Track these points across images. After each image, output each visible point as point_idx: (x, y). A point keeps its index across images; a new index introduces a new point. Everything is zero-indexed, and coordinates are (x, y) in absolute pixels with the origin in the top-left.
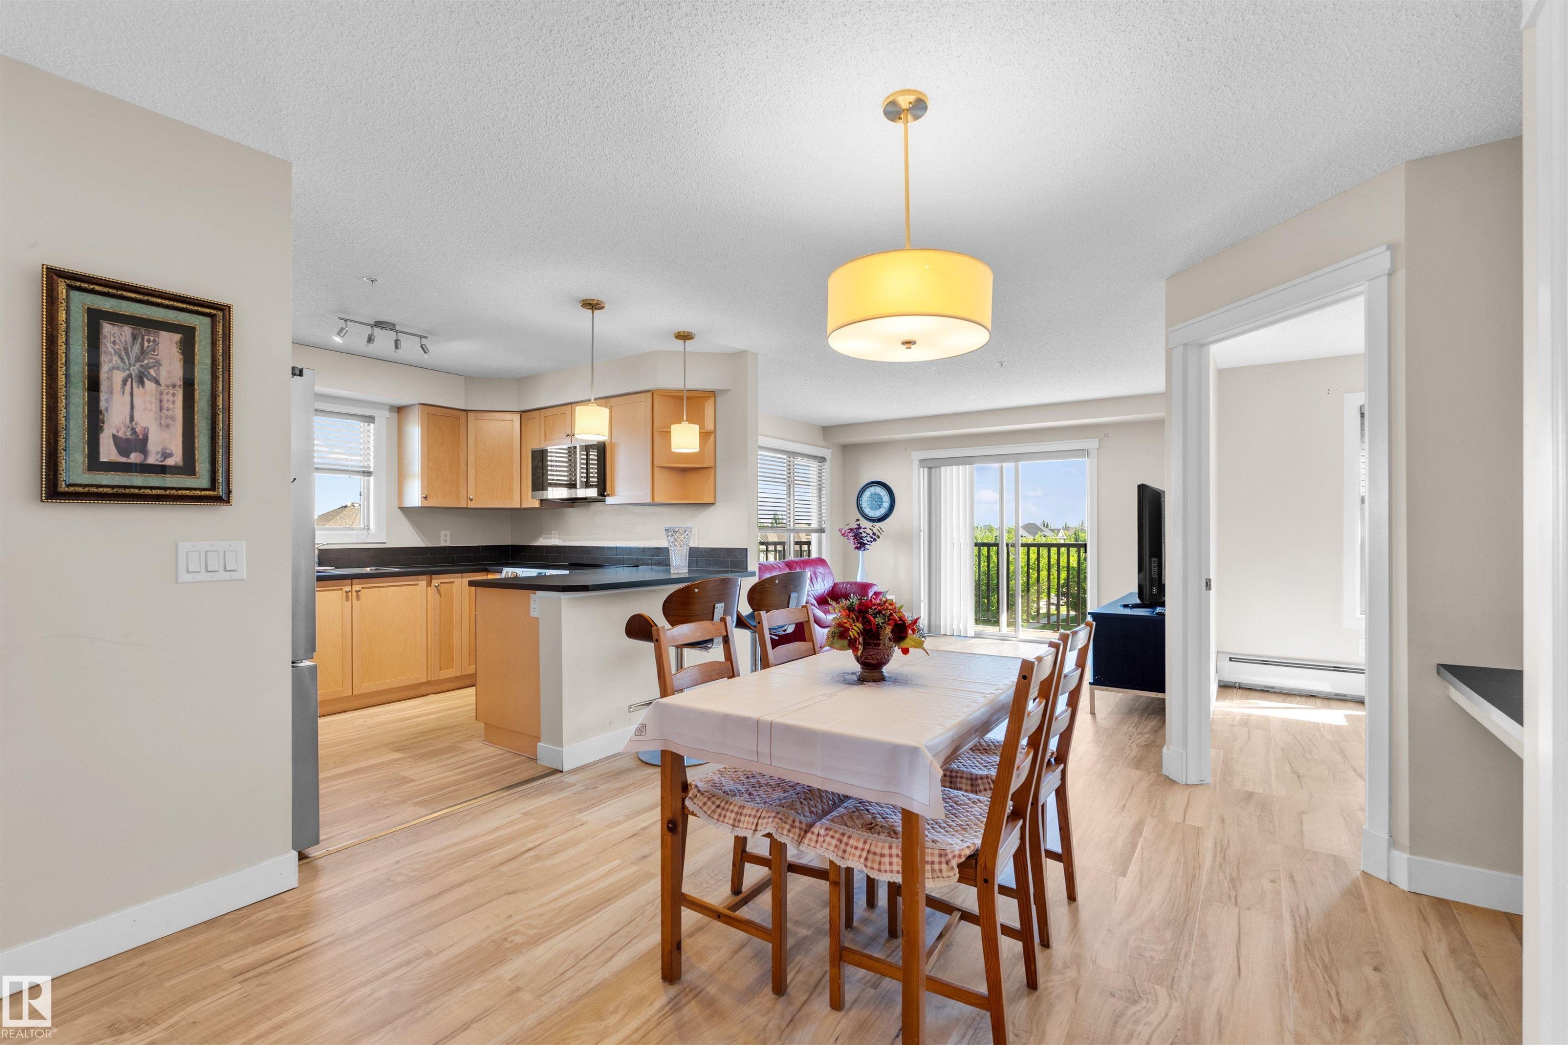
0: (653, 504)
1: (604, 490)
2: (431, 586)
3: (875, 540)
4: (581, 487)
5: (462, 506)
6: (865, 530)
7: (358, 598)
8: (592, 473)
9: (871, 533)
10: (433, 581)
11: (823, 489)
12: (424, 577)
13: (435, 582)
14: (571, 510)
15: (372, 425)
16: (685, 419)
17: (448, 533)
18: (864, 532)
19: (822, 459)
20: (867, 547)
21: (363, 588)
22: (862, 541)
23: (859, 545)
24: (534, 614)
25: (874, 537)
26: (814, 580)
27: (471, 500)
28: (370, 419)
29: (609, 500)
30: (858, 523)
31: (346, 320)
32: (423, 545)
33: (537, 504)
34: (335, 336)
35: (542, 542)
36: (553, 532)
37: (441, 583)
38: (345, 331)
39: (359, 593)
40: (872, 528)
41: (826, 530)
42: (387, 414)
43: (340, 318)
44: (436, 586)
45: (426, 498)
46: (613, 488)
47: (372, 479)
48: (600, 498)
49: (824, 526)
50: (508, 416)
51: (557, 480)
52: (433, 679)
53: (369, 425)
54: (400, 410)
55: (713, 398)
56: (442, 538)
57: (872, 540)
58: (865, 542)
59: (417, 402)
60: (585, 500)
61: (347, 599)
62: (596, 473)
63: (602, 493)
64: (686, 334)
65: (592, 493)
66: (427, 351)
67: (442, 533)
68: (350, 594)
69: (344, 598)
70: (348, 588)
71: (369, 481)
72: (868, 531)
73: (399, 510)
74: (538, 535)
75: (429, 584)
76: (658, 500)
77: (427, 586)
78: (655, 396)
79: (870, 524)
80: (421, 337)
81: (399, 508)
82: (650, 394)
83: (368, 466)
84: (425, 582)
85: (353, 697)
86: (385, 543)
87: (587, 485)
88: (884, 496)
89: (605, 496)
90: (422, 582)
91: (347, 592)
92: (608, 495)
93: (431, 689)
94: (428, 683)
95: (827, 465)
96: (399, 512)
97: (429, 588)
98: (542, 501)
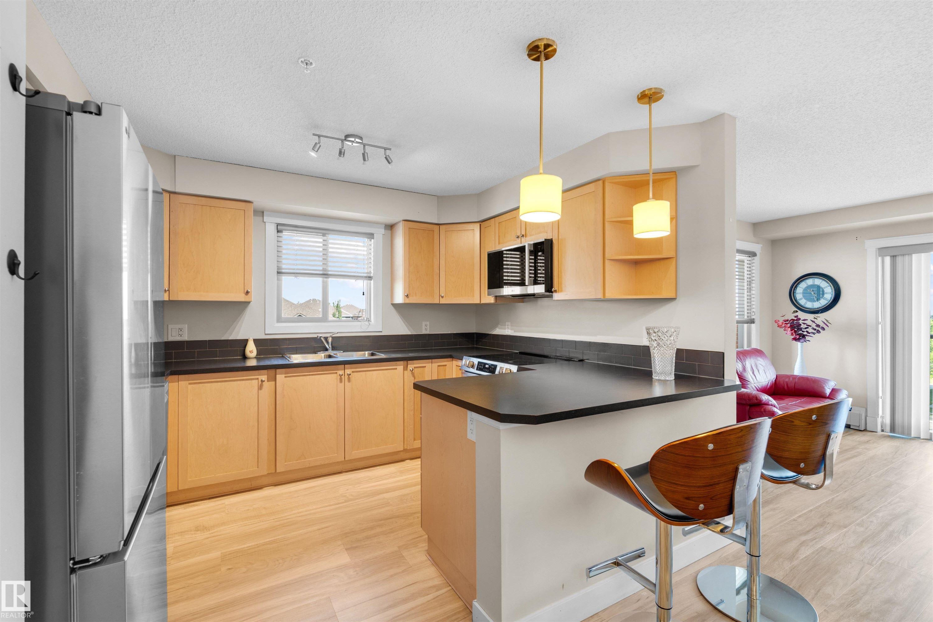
0: (605, 300)
1: (552, 287)
2: (407, 370)
3: (818, 332)
4: (530, 284)
5: (435, 302)
6: (805, 322)
7: (349, 380)
8: (540, 270)
9: (814, 326)
10: (408, 366)
11: (753, 282)
12: (402, 362)
13: (410, 367)
14: (521, 304)
15: (372, 240)
16: (651, 195)
17: (428, 323)
18: (804, 324)
19: (753, 254)
20: (807, 338)
21: (353, 372)
22: (801, 332)
23: (798, 337)
24: (471, 436)
25: (817, 328)
26: (756, 372)
27: (442, 297)
28: (371, 236)
29: (556, 296)
30: (796, 314)
31: (319, 136)
32: (409, 333)
33: (491, 300)
34: (311, 151)
35: (498, 331)
36: (507, 323)
37: (415, 367)
38: (318, 146)
39: (350, 376)
40: (813, 320)
41: (757, 321)
42: (382, 231)
43: (314, 135)
44: (410, 370)
45: (407, 296)
46: (560, 284)
47: (372, 282)
48: (548, 293)
49: (753, 317)
50: (471, 226)
51: (512, 280)
52: (408, 448)
53: (371, 241)
54: (391, 227)
55: (674, 179)
56: (424, 327)
57: (815, 332)
58: (805, 333)
59: (401, 219)
60: (533, 296)
61: (341, 381)
62: (543, 270)
63: (549, 289)
64: (653, 91)
65: (540, 289)
66: (390, 162)
67: (424, 323)
68: (343, 377)
69: (339, 380)
70: (341, 372)
71: (370, 284)
72: (809, 323)
73: (391, 305)
74: (495, 326)
75: (405, 368)
76: (609, 295)
77: (404, 370)
78: (607, 184)
79: (811, 317)
80: (385, 149)
81: (391, 304)
82: (600, 183)
83: (370, 273)
84: (402, 367)
85: (345, 462)
86: (381, 332)
87: (536, 282)
88: (826, 287)
89: (552, 292)
90: (400, 367)
91: (341, 376)
92: (556, 291)
93: (408, 455)
94: (405, 450)
95: (757, 259)
96: (392, 307)
97: (406, 372)
98: (496, 297)
